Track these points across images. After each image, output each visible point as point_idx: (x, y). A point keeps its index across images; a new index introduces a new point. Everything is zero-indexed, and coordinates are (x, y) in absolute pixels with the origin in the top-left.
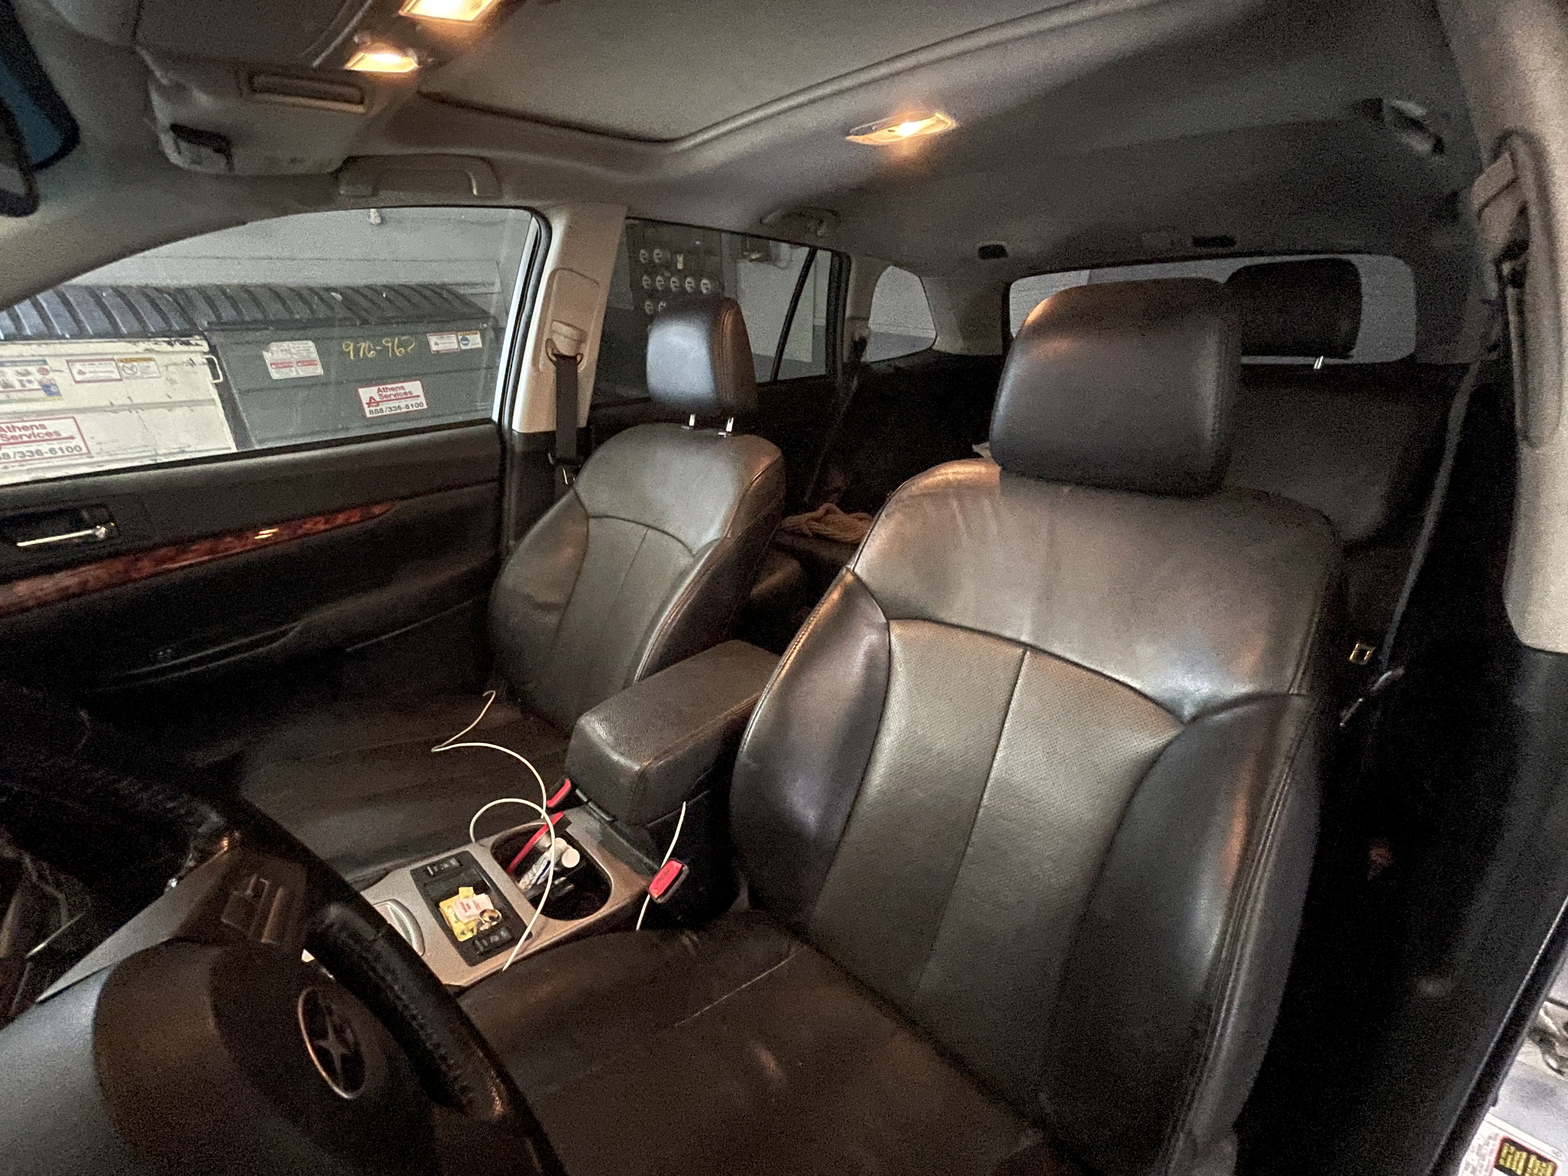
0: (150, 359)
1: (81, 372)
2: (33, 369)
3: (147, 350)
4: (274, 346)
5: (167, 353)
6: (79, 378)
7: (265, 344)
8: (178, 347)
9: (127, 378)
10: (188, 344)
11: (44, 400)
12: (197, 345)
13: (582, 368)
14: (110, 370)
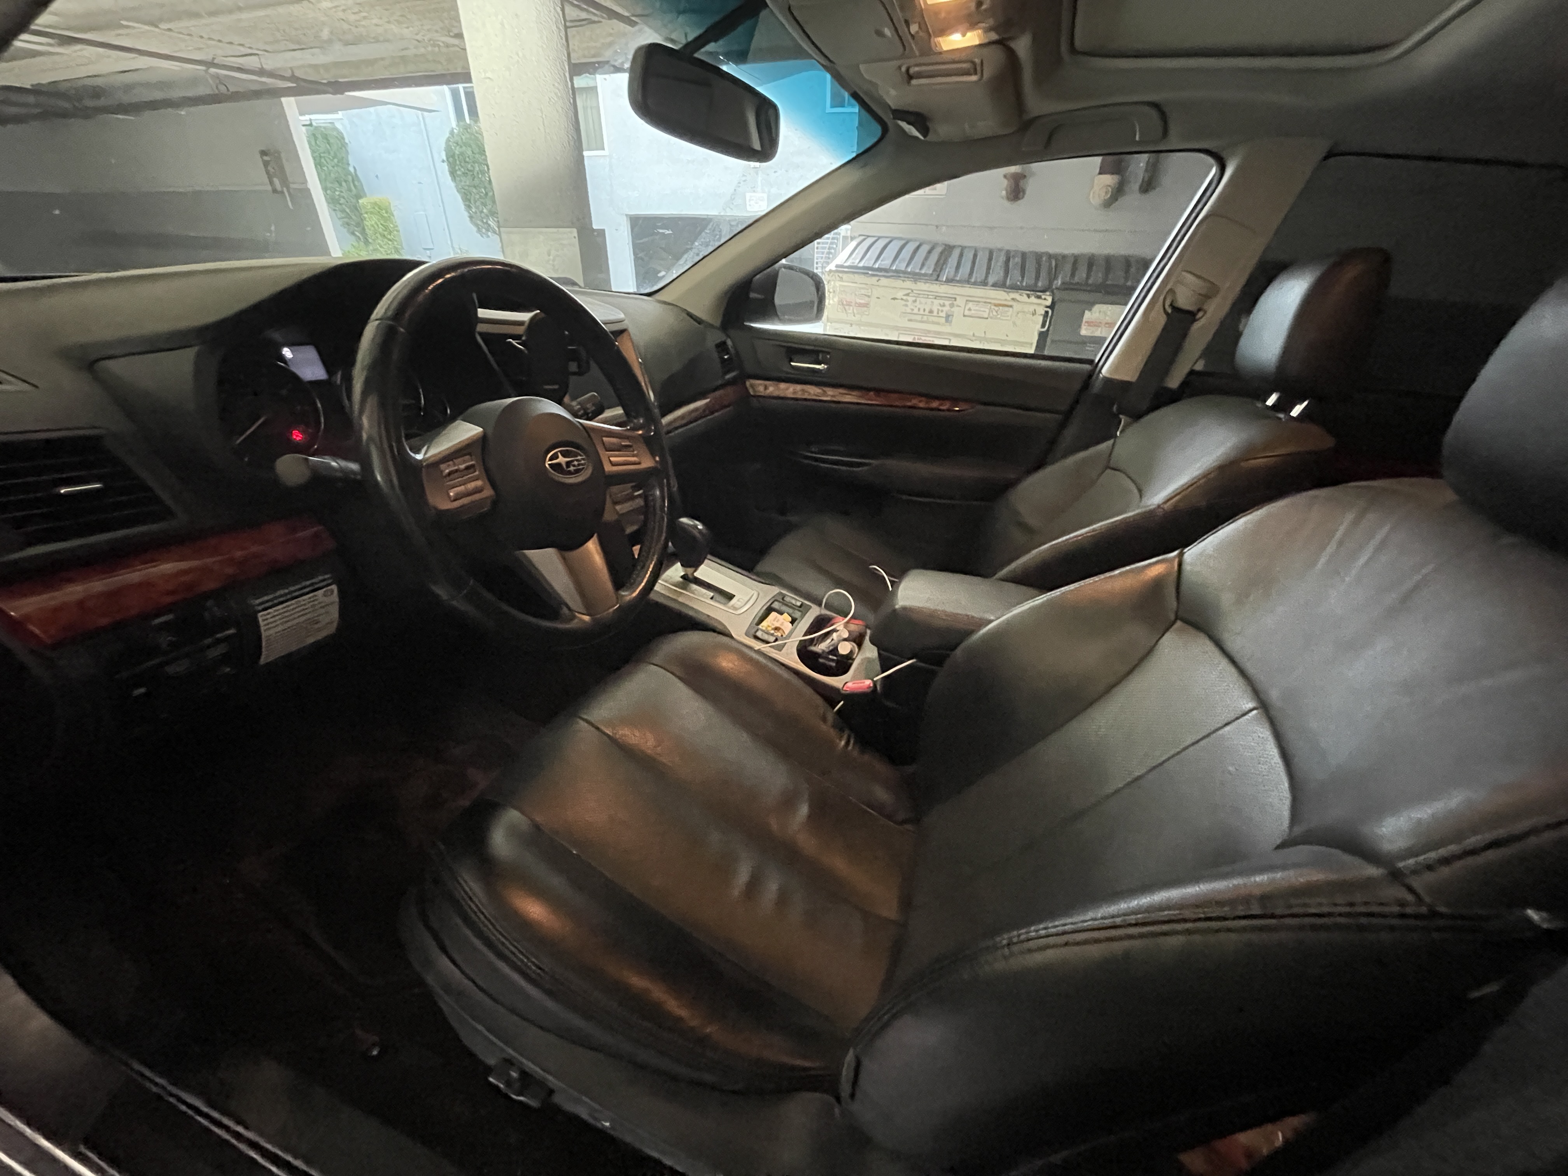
0: (1011, 306)
1: (970, 310)
2: (947, 303)
3: (1013, 299)
4: (1097, 308)
5: (1026, 303)
6: (967, 313)
7: (1090, 305)
8: (1033, 299)
9: (991, 318)
10: (1039, 297)
11: (943, 325)
12: (1045, 299)
13: (1196, 326)
14: (985, 311)
